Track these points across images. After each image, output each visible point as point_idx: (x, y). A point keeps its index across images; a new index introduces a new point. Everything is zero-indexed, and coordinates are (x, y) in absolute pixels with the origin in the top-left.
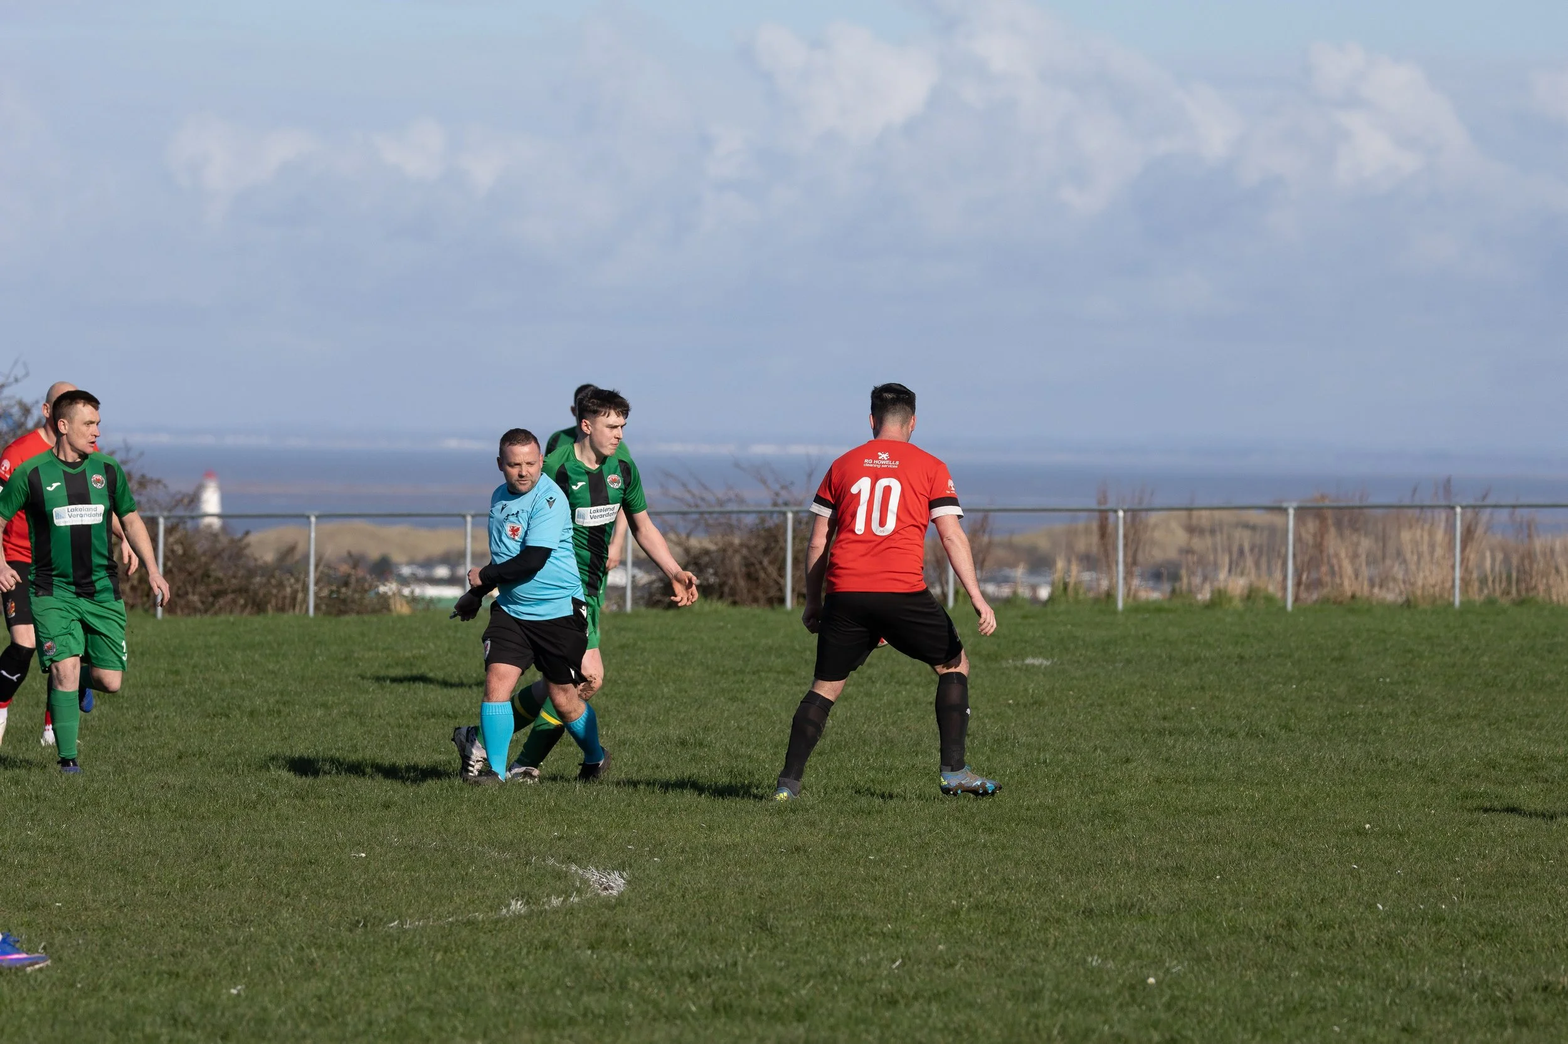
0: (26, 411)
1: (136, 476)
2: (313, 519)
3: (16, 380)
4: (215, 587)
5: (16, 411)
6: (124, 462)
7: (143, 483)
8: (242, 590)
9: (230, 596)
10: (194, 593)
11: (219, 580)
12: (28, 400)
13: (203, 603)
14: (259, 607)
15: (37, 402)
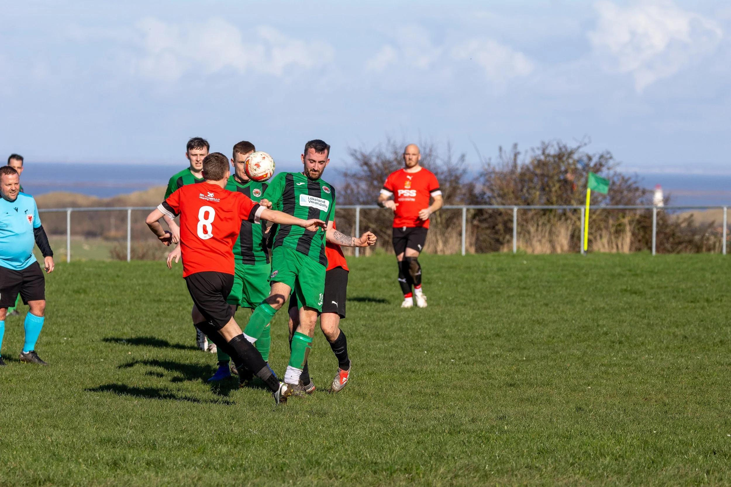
0: (590, 159)
1: (641, 188)
2: (725, 209)
3: (585, 144)
4: (677, 240)
5: (585, 159)
6: (635, 182)
7: (644, 192)
8: (690, 242)
9: (684, 245)
10: (668, 243)
11: (679, 237)
12: (591, 153)
13: (672, 247)
14: (698, 249)
15: (595, 155)
